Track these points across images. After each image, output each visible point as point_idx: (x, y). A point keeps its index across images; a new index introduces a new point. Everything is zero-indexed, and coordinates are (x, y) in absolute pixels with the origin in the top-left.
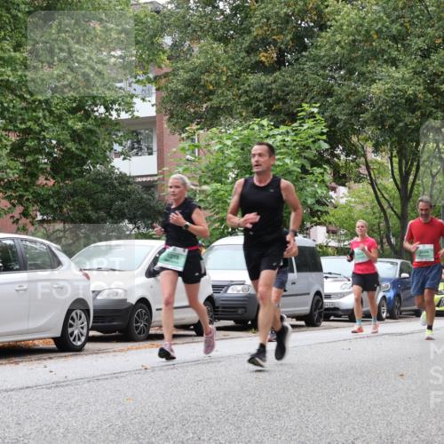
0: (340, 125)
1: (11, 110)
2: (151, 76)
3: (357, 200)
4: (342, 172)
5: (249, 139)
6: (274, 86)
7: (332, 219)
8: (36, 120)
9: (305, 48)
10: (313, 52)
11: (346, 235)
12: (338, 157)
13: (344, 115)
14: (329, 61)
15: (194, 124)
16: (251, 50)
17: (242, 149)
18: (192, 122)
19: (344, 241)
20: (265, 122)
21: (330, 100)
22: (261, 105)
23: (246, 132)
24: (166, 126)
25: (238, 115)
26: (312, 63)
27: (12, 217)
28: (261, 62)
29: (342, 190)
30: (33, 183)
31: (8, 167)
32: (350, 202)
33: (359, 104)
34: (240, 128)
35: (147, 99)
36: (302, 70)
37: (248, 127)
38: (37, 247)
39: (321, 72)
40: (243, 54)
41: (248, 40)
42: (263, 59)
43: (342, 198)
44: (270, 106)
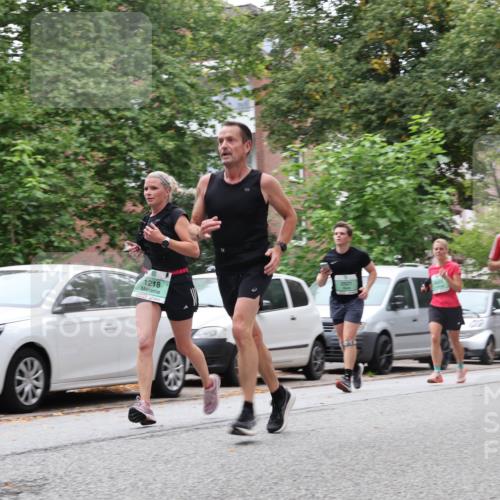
0: (464, 140)
1: (93, 127)
2: (248, 88)
3: (486, 225)
4: (468, 194)
5: (360, 158)
6: (387, 96)
7: (457, 247)
8: (123, 138)
9: (423, 52)
10: (434, 57)
11: (474, 265)
12: (462, 176)
13: (469, 128)
14: (451, 67)
15: (298, 141)
16: (361, 57)
17: (353, 168)
18: (296, 139)
19: (472, 272)
20: (377, 138)
21: (452, 112)
22: (373, 117)
23: (356, 149)
24: (265, 143)
25: (347, 130)
26: (432, 70)
27: (98, 247)
28: (374, 70)
29: (468, 214)
30: (120, 210)
31: (93, 192)
32: (478, 227)
33: (486, 115)
34: (349, 146)
35: (244, 114)
36: (420, 78)
37: (358, 144)
38: (127, 280)
39: (442, 79)
40: (353, 61)
41: (357, 45)
42: (376, 66)
43: (468, 222)
44: (382, 119)
